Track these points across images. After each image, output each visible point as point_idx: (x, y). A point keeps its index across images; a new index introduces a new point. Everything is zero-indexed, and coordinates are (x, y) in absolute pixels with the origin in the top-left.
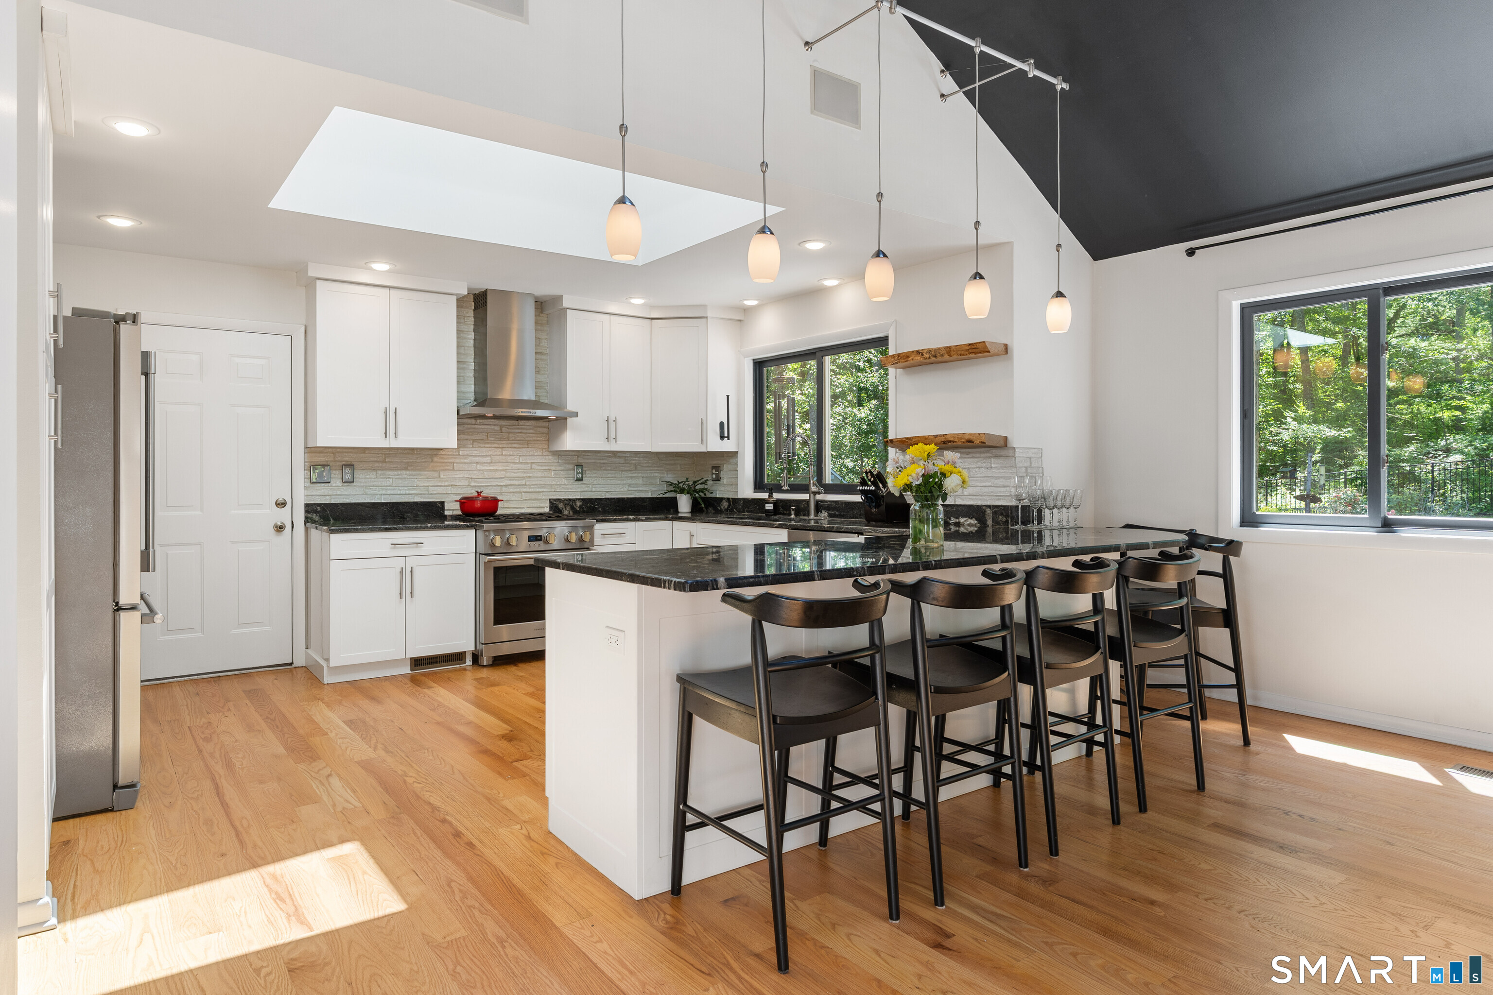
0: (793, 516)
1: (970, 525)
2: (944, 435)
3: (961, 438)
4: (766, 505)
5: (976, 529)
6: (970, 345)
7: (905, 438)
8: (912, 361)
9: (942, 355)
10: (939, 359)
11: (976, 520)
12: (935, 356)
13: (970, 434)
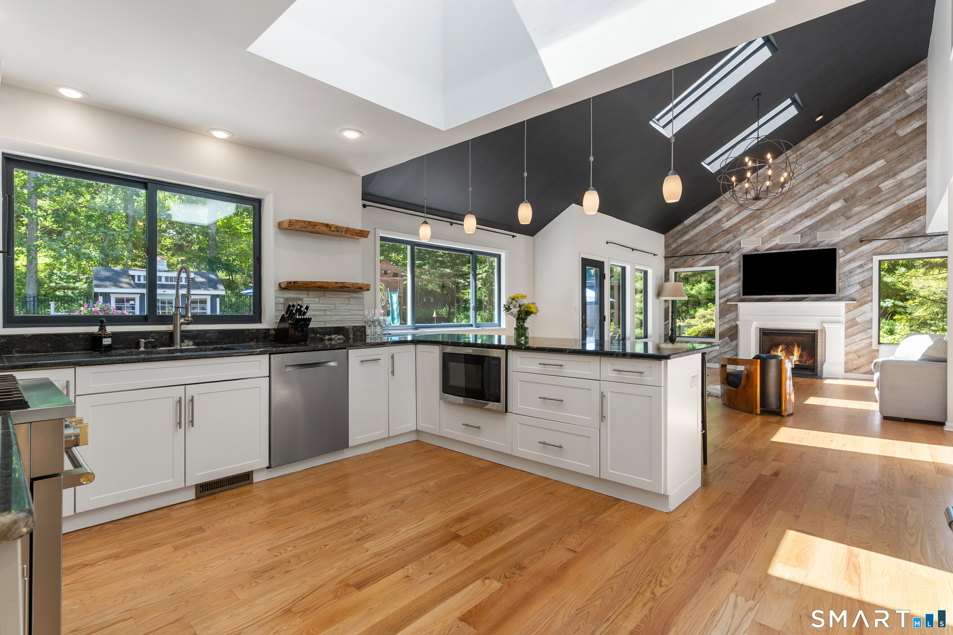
0: (142, 349)
1: (339, 339)
2: (343, 283)
3: (355, 286)
4: (104, 340)
5: (343, 341)
6: (361, 231)
7: (310, 282)
8: (318, 229)
9: (341, 232)
10: (339, 233)
11: (343, 335)
12: (338, 231)
13: (362, 284)
